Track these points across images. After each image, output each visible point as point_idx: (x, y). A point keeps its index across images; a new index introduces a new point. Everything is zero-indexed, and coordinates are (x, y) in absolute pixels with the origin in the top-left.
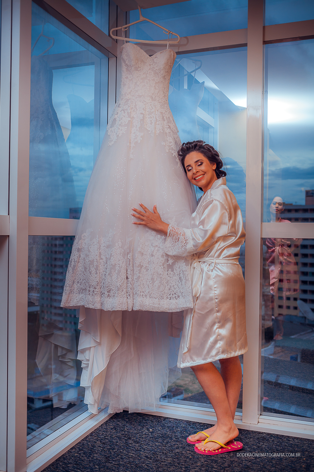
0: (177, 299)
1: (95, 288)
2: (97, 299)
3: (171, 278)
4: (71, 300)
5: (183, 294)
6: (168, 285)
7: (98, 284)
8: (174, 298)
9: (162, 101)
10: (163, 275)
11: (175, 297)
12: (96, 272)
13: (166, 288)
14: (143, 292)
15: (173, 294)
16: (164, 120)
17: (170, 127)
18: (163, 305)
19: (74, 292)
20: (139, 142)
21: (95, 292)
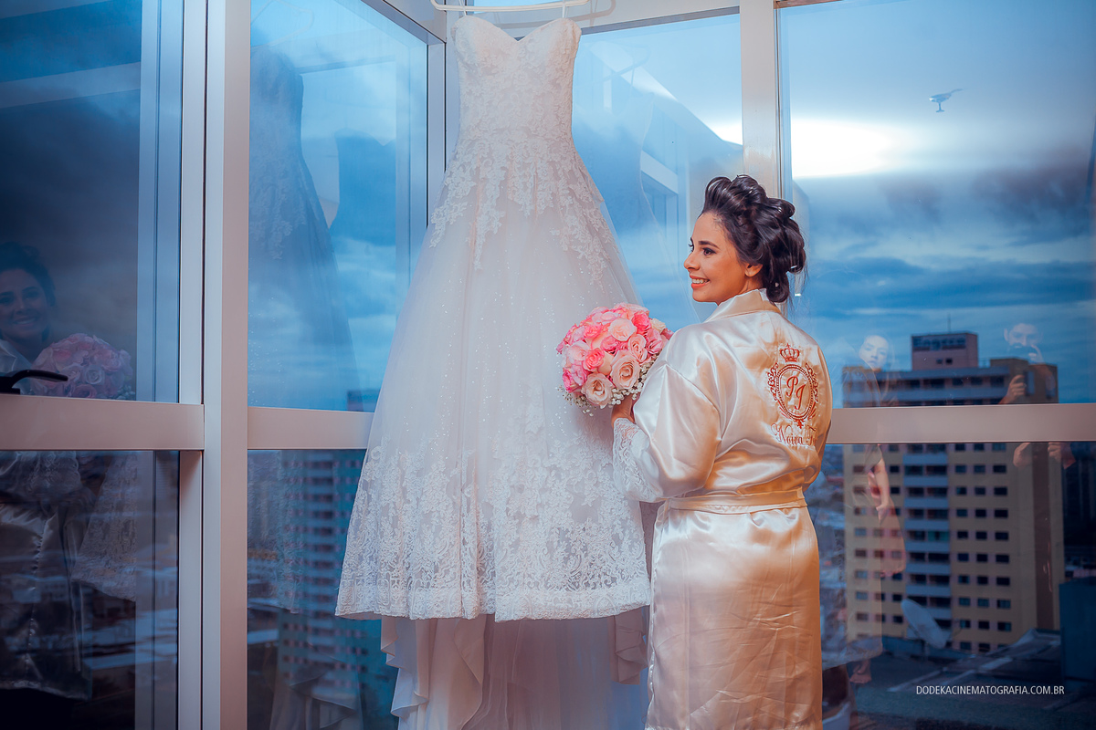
0: (610, 586)
1: (392, 569)
2: (398, 592)
3: (594, 538)
4: (357, 599)
5: (625, 574)
6: (586, 555)
7: (397, 559)
8: (604, 585)
9: (554, 135)
10: (572, 533)
11: (606, 581)
12: (393, 531)
13: (583, 562)
14: (529, 576)
15: (599, 576)
16: (557, 178)
17: (572, 193)
18: (578, 603)
19: (363, 580)
20: (495, 232)
21: (391, 579)
